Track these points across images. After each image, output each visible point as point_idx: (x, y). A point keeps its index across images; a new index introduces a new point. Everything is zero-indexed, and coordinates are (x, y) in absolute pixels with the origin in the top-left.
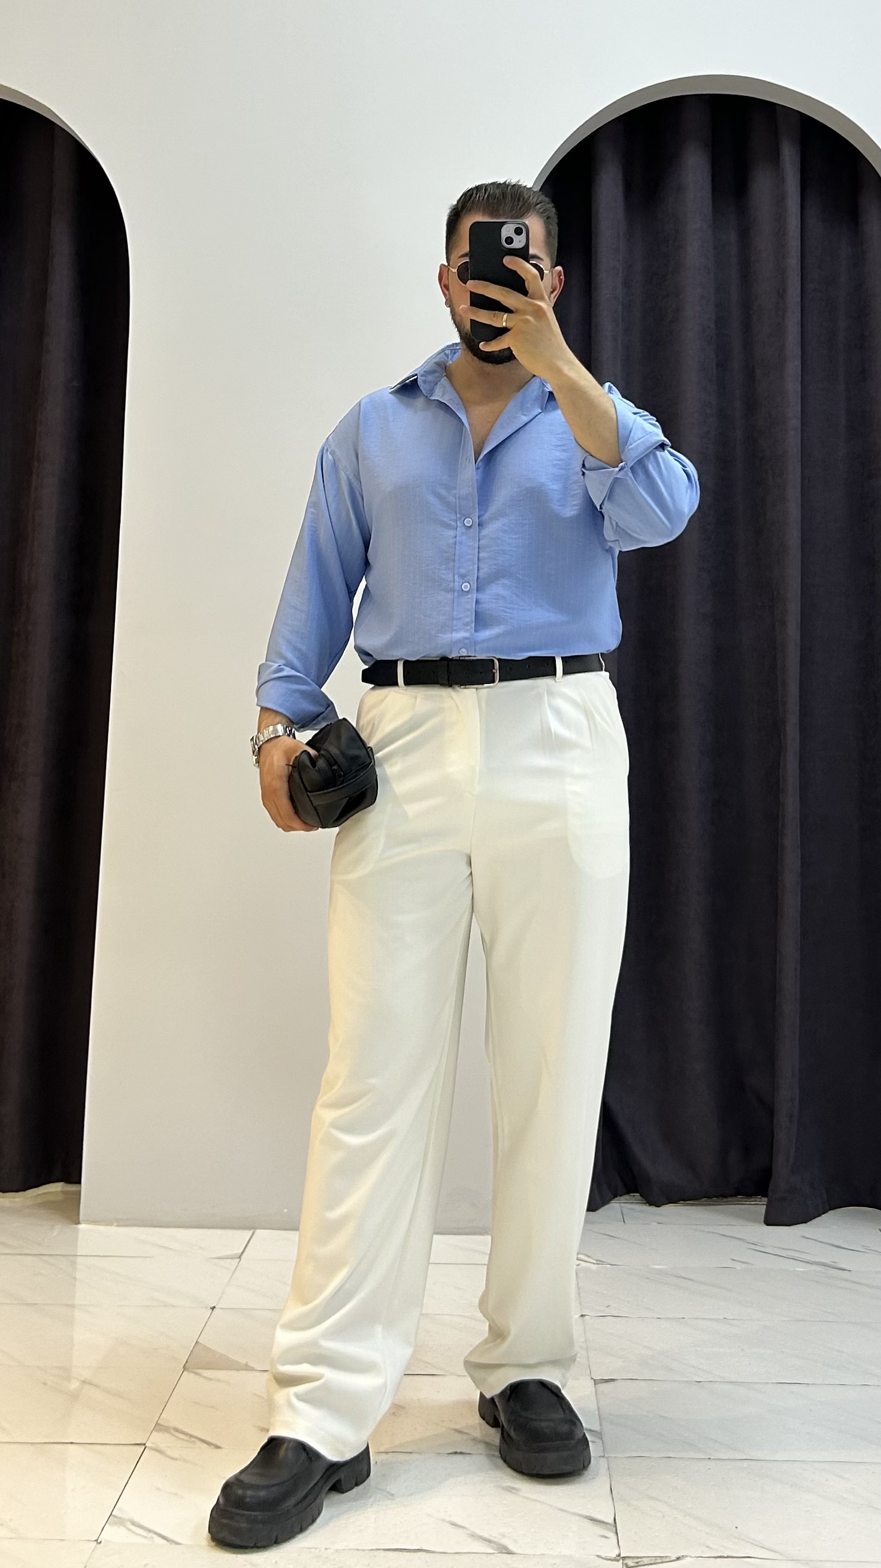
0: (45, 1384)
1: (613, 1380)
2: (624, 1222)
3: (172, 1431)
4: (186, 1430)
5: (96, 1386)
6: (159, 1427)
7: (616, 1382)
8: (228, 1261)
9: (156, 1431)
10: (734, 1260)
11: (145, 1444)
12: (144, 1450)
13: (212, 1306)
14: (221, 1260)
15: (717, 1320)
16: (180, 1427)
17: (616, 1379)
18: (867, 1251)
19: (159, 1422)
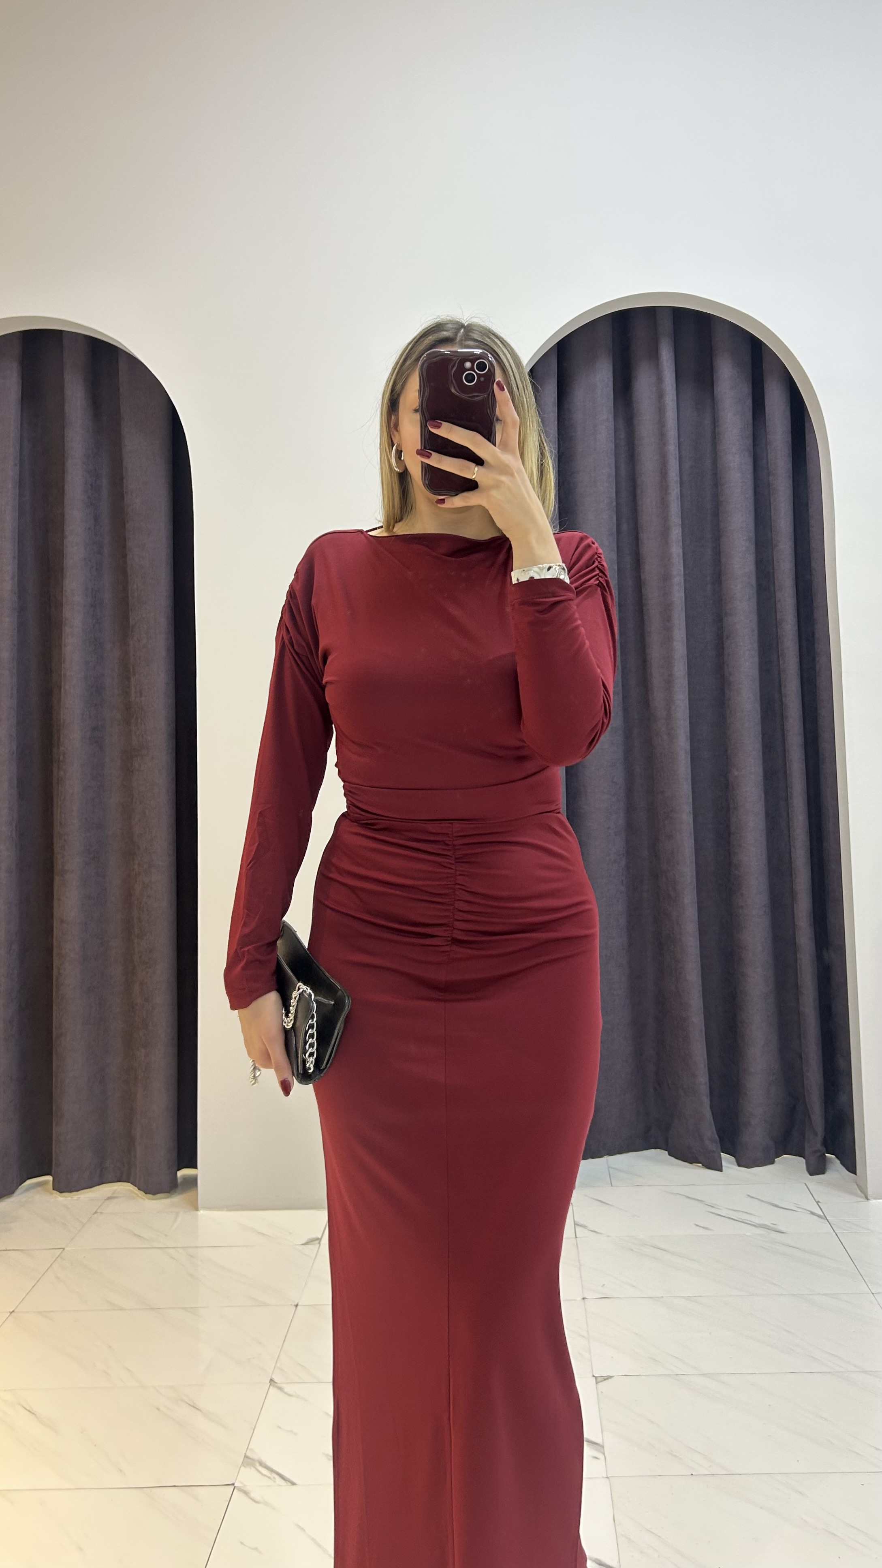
0: (158, 1409)
1: (611, 1377)
2: (612, 1186)
3: (257, 1465)
4: (269, 1464)
5: (198, 1409)
6: (248, 1461)
7: (612, 1379)
8: (310, 1246)
9: (244, 1466)
10: (697, 1225)
11: (233, 1484)
12: (234, 1489)
13: (296, 1304)
14: (303, 1246)
15: (689, 1298)
16: (264, 1459)
17: (613, 1376)
18: (799, 1210)
19: (248, 1454)
